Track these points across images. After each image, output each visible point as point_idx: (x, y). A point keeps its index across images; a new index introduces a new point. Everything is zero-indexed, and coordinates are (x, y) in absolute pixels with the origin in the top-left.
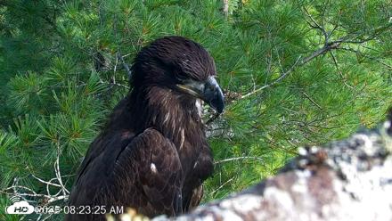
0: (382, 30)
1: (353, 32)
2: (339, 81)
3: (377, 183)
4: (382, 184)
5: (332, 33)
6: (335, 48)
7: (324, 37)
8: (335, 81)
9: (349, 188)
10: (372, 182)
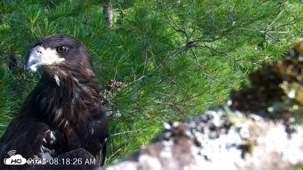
0: (227, 31)
1: (207, 33)
2: (198, 70)
3: (224, 147)
4: (228, 147)
5: (192, 34)
6: (195, 46)
7: (185, 38)
8: (195, 71)
9: (203, 152)
10: (220, 147)
